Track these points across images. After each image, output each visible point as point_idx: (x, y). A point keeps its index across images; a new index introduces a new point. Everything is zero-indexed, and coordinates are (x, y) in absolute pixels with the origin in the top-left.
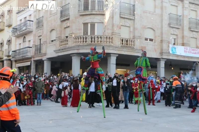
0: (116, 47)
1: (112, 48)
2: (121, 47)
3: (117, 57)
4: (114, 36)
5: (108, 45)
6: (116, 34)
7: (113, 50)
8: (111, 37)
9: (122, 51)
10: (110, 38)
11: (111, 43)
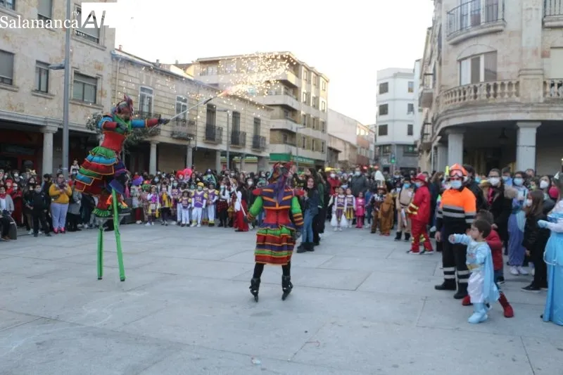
0: (527, 105)
1: (514, 109)
2: (546, 102)
3: (538, 129)
4: (521, 79)
5: (505, 101)
6: (529, 72)
7: (521, 111)
8: (514, 82)
9: (549, 111)
10: (510, 84)
11: (514, 96)
